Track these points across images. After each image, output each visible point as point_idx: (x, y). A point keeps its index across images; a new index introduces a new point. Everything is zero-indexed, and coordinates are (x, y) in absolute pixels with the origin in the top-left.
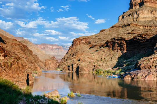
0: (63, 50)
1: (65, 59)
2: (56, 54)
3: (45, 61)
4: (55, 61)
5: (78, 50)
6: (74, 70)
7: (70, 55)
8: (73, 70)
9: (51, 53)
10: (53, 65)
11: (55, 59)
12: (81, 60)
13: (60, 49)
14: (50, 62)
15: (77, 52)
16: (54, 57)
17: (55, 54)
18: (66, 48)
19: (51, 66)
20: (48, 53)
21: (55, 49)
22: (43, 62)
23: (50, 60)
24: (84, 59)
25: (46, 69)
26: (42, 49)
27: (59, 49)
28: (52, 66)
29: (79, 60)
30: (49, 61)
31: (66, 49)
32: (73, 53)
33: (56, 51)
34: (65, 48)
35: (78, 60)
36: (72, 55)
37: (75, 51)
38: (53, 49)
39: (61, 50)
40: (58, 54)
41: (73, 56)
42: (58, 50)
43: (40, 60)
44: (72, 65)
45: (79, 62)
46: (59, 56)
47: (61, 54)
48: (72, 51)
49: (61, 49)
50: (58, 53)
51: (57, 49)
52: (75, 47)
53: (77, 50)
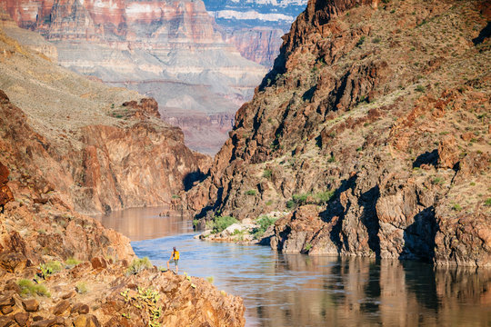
0: (208, 29)
1: (268, 128)
2: (155, 70)
3: (79, 146)
4: (157, 141)
5: (385, 53)
6: (384, 243)
7: (309, 96)
8: (374, 244)
9: (110, 65)
10: (148, 177)
11: (153, 120)
12: (446, 159)
13: (185, 28)
14: (119, 151)
15: (370, 71)
16: (150, 106)
17: (143, 67)
18: (238, 15)
19: (129, 185)
20: (84, 64)
21: (138, 28)
22: (64, 152)
23: (118, 137)
24: (476, 147)
25: (99, 211)
26: (32, 26)
27: (176, 21)
28: (138, 181)
29: (431, 159)
30: (111, 145)
31: (233, 22)
32: (331, 72)
33: (149, 45)
34: (227, 14)
35: (415, 154)
36: (325, 92)
37: (349, 58)
38: (123, 24)
39: (196, 35)
40: (173, 72)
41: (333, 104)
42: (171, 35)
43: (39, 137)
44: (370, 199)
45: (429, 171)
46: (180, 85)
47: (194, 71)
48: (321, 57)
49: (193, 21)
50: (172, 63)
51: (163, 30)
52: (344, 25)
53: (368, 45)
